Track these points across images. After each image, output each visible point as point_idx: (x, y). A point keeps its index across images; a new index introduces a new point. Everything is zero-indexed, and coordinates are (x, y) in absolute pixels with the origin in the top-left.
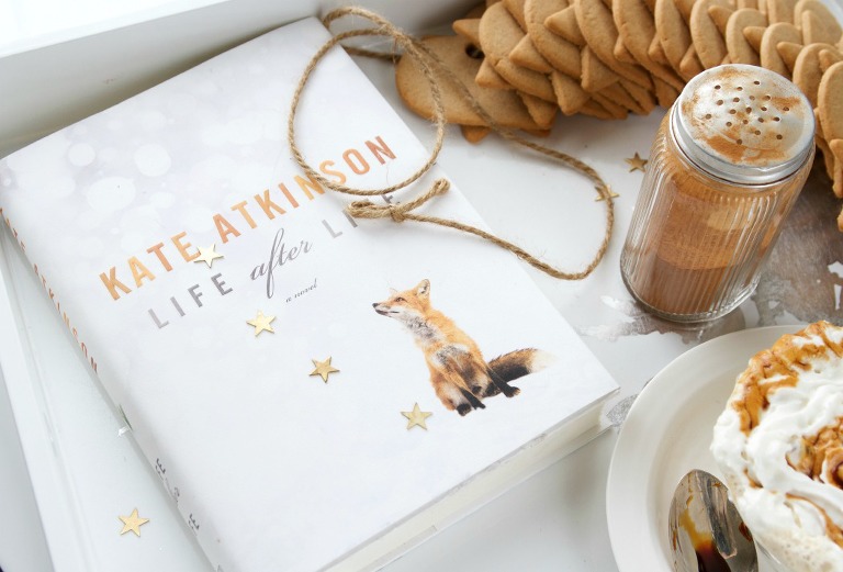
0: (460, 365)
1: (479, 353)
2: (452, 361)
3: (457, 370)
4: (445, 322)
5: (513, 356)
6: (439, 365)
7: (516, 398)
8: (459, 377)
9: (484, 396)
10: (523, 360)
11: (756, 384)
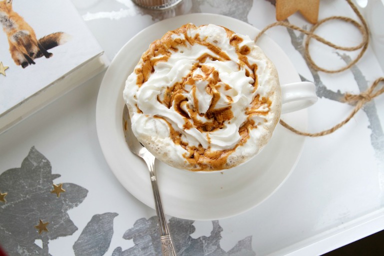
0: (25, 41)
1: (34, 35)
2: (21, 40)
3: (23, 44)
4: (19, 18)
5: (51, 36)
6: (14, 41)
7: (51, 58)
8: (24, 48)
9: (35, 58)
10: (56, 38)
11: (149, 60)
